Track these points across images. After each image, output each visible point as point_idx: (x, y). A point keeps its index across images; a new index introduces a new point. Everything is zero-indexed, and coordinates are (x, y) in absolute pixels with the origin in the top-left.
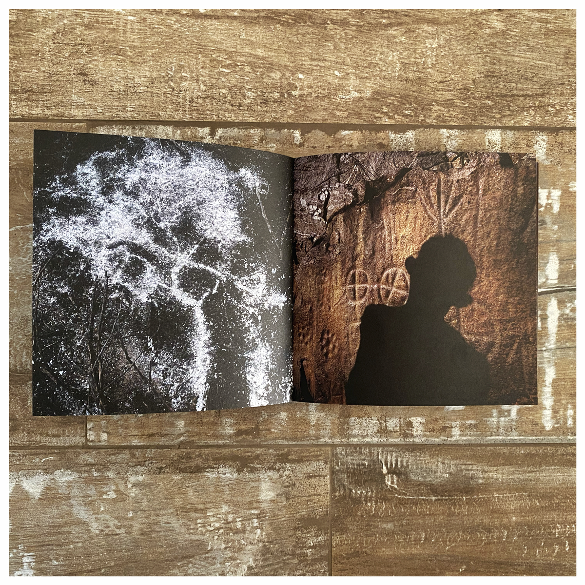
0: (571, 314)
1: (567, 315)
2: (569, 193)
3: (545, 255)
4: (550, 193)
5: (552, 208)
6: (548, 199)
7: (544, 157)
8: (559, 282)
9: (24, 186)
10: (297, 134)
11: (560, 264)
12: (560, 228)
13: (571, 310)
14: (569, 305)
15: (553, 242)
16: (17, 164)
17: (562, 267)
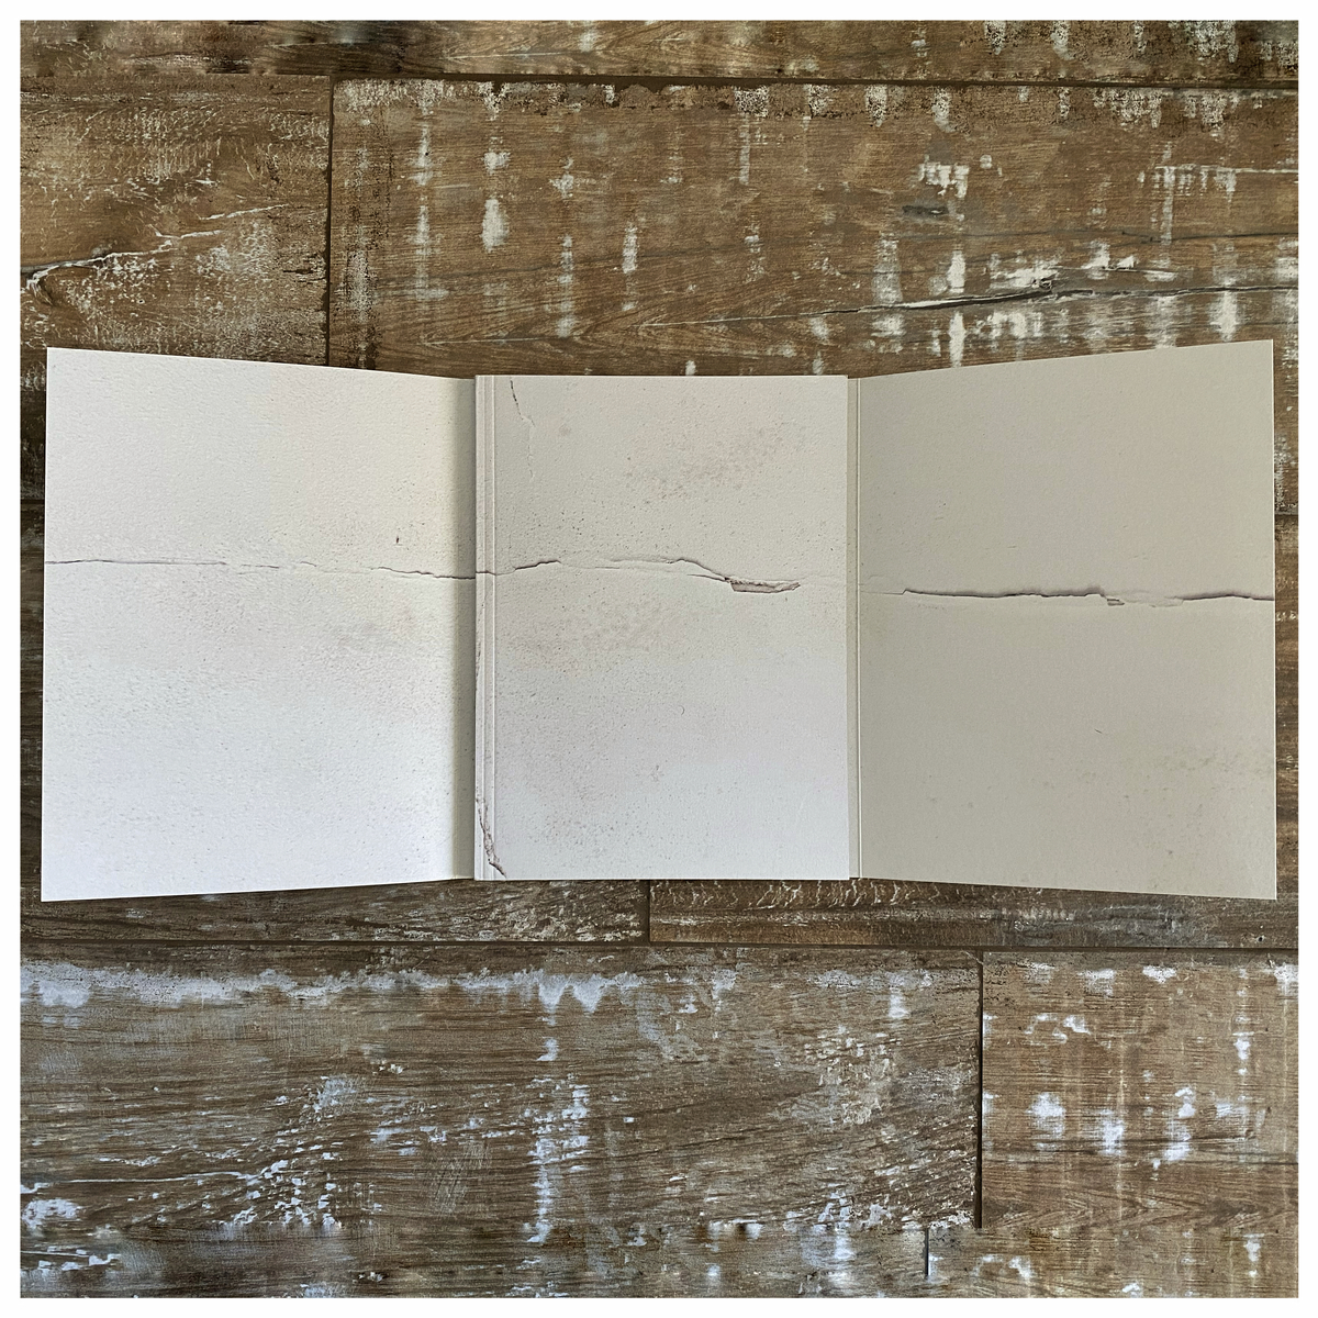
0: (982, 335)
1: (977, 336)
2: (982, 170)
3: (946, 254)
4: (953, 171)
5: (956, 191)
6: (951, 179)
7: (946, 122)
8: (965, 292)
9: (247, 159)
10: (610, 90)
11: (967, 267)
12: (966, 219)
13: (982, 330)
14: (979, 322)
15: (957, 236)
16: (239, 129)
17: (969, 270)
